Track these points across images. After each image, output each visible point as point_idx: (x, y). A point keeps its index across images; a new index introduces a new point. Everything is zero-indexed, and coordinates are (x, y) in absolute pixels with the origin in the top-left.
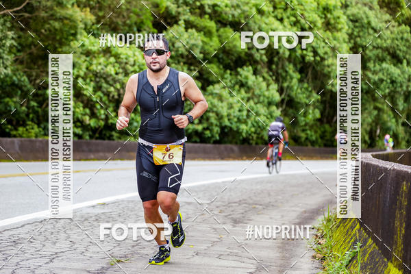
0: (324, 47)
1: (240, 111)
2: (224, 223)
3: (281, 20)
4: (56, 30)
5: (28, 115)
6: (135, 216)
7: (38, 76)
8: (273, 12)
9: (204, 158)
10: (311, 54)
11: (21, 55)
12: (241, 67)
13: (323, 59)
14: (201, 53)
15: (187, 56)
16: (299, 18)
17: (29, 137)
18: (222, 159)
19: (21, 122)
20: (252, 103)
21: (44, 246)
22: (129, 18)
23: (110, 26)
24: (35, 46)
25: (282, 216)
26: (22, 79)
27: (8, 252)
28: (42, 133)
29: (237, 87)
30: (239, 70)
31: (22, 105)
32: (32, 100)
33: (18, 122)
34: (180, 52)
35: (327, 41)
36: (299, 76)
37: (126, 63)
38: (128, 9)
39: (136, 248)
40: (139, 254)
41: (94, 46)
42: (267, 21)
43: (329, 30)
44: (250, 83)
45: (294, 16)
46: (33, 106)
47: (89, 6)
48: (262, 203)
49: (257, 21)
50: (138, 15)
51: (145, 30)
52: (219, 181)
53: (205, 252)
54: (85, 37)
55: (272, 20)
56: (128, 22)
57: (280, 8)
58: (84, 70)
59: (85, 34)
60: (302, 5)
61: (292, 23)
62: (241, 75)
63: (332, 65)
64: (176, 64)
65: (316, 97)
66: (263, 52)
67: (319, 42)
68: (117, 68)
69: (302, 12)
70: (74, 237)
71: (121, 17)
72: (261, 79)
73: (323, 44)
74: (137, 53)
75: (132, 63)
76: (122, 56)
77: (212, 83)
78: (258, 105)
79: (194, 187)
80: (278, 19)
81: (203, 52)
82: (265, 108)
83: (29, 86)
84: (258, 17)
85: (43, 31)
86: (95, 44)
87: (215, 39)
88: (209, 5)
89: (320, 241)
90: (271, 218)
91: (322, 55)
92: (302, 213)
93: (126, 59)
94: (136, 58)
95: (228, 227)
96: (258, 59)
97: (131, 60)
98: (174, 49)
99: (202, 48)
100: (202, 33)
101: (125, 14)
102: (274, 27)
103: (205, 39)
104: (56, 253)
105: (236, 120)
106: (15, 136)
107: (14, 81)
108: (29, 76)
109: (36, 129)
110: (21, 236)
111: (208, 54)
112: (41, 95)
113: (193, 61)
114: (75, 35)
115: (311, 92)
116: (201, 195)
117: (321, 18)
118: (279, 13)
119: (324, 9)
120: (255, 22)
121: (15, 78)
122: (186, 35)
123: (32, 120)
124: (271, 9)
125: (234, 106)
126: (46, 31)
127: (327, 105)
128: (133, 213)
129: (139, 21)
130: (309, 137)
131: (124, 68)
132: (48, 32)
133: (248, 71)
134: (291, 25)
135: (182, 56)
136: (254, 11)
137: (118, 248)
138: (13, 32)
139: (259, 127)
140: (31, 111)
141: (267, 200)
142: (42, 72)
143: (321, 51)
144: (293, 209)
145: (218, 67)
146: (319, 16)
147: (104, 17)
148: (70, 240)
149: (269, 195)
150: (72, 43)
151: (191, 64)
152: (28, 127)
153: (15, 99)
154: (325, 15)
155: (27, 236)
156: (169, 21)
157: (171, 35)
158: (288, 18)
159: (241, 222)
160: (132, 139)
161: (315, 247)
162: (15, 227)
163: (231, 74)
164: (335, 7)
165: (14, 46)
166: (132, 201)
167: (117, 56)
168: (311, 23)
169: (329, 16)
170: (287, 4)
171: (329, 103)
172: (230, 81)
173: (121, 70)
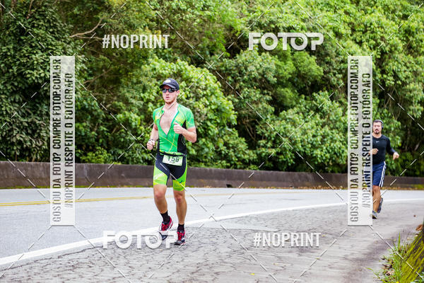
0: (405, 71)
1: (314, 136)
2: (290, 252)
3: (360, 43)
4: (127, 53)
5: (97, 140)
6: (198, 243)
7: (108, 101)
8: (351, 35)
9: (277, 187)
10: (392, 78)
11: (91, 79)
12: (317, 91)
13: (404, 84)
14: (274, 77)
15: (261, 80)
16: (379, 41)
17: (98, 162)
18: (296, 187)
19: (91, 148)
20: (327, 129)
21: (102, 270)
22: (201, 41)
23: (181, 49)
24: (106, 69)
25: (352, 246)
26: (93, 104)
27: (65, 276)
28: (112, 158)
29: (312, 113)
30: (314, 94)
31: (91, 130)
32: (102, 124)
33: (88, 146)
34: (253, 76)
35: (408, 65)
36: (378, 101)
37: (197, 87)
38: (200, 32)
39: (195, 275)
40: (197, 280)
41: (165, 70)
42: (345, 44)
43: (411, 53)
44: (325, 108)
45: (374, 39)
46: (103, 130)
47: (161, 29)
48: (333, 232)
49: (334, 44)
50: (210, 38)
51: (217, 54)
52: (291, 209)
53: (267, 280)
54: (156, 60)
55: (350, 42)
56: (200, 45)
57: (359, 31)
58: (155, 94)
59: (157, 58)
60: (382, 27)
61: (372, 47)
62: (316, 101)
63: (414, 89)
64: (248, 88)
65: (396, 123)
66: (340, 76)
67: (400, 66)
68: (188, 93)
69: (382, 35)
70: (134, 263)
71: (193, 40)
72: (337, 104)
73: (404, 68)
74: (208, 77)
75: (204, 87)
76: (193, 80)
77: (286, 108)
78: (334, 131)
79: (263, 215)
80: (357, 43)
81: (277, 76)
82: (341, 134)
83: (99, 111)
84: (336, 40)
85: (114, 54)
86: (166, 68)
87: (290, 63)
88: (283, 28)
89: (389, 272)
90: (340, 248)
91: (403, 79)
92: (374, 243)
93: (198, 83)
94: (207, 82)
95: (294, 255)
96: (335, 83)
97: (203, 84)
98: (247, 73)
99: (276, 72)
100: (276, 56)
101: (197, 37)
102: (352, 50)
103: (279, 63)
104: (114, 278)
105: (310, 146)
106: (84, 162)
107: (85, 106)
108: (100, 101)
109: (106, 154)
110: (81, 261)
111: (282, 77)
112: (111, 120)
113: (267, 85)
114: (145, 58)
115: (391, 117)
116: (269, 223)
117: (403, 40)
118: (358, 35)
119: (406, 31)
120: (332, 46)
121: (85, 102)
122: (259, 59)
123: (102, 146)
124: (350, 32)
125: (308, 131)
126: (117, 54)
127: (409, 132)
128: (196, 240)
129: (211, 44)
130: (389, 165)
131: (195, 92)
132: (119, 56)
133: (325, 96)
134: (371, 48)
135: (255, 79)
136: (331, 34)
137: (177, 274)
138: (83, 56)
139: (335, 153)
140: (100, 136)
141: (339, 229)
142: (113, 96)
143: (402, 76)
144: (365, 239)
145: (293, 91)
146: (400, 39)
147: (175, 40)
148: (129, 265)
149: (341, 224)
150: (143, 67)
151: (264, 89)
152: (97, 152)
153: (84, 124)
154: (407, 38)
155: (87, 261)
156: (242, 44)
157: (244, 58)
158: (368, 41)
159: (308, 251)
160: (203, 165)
161: (383, 277)
162: (76, 251)
163: (306, 99)
164: (417, 29)
165: (85, 70)
166: (197, 228)
167: (188, 80)
168: (392, 46)
169: (411, 38)
170: (366, 26)
171: (411, 130)
172: (305, 106)
173: (192, 95)
